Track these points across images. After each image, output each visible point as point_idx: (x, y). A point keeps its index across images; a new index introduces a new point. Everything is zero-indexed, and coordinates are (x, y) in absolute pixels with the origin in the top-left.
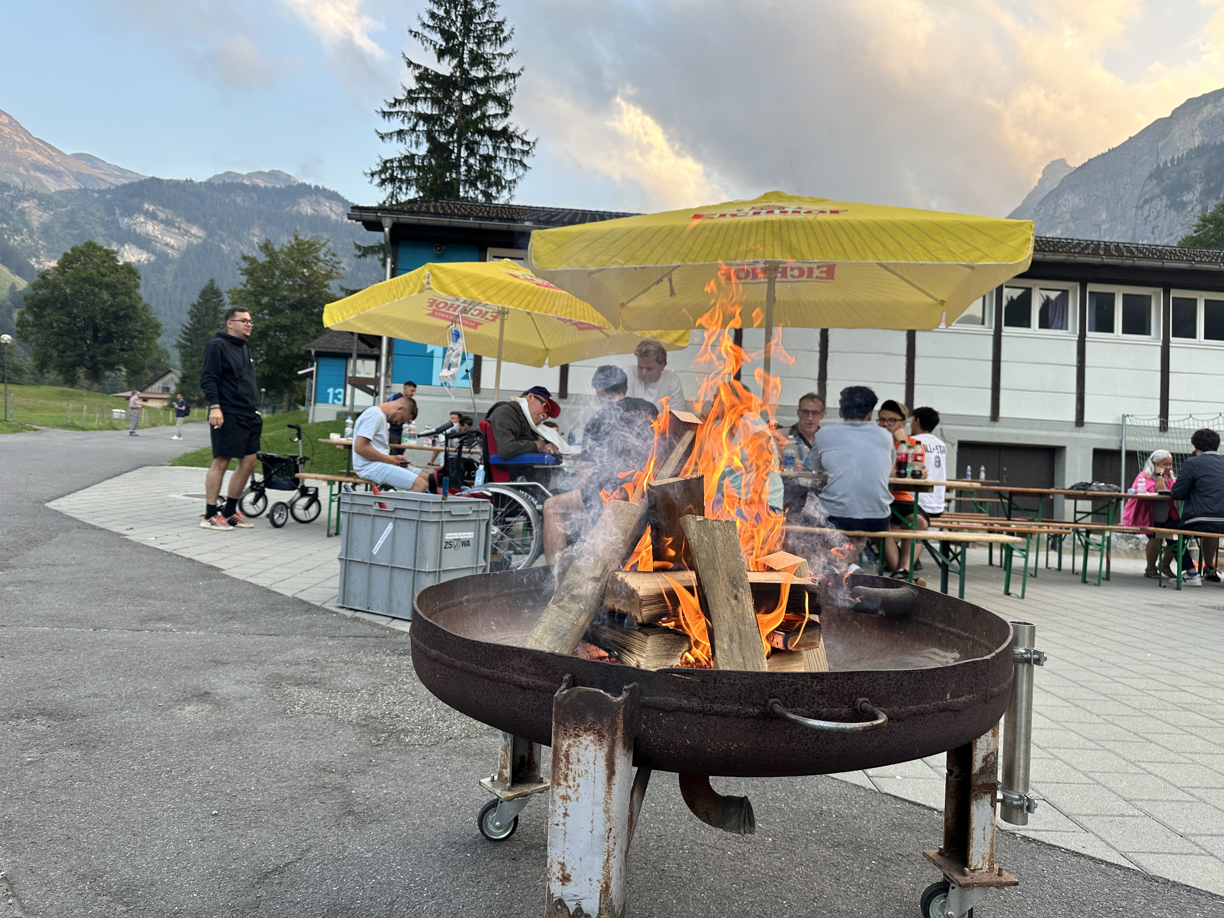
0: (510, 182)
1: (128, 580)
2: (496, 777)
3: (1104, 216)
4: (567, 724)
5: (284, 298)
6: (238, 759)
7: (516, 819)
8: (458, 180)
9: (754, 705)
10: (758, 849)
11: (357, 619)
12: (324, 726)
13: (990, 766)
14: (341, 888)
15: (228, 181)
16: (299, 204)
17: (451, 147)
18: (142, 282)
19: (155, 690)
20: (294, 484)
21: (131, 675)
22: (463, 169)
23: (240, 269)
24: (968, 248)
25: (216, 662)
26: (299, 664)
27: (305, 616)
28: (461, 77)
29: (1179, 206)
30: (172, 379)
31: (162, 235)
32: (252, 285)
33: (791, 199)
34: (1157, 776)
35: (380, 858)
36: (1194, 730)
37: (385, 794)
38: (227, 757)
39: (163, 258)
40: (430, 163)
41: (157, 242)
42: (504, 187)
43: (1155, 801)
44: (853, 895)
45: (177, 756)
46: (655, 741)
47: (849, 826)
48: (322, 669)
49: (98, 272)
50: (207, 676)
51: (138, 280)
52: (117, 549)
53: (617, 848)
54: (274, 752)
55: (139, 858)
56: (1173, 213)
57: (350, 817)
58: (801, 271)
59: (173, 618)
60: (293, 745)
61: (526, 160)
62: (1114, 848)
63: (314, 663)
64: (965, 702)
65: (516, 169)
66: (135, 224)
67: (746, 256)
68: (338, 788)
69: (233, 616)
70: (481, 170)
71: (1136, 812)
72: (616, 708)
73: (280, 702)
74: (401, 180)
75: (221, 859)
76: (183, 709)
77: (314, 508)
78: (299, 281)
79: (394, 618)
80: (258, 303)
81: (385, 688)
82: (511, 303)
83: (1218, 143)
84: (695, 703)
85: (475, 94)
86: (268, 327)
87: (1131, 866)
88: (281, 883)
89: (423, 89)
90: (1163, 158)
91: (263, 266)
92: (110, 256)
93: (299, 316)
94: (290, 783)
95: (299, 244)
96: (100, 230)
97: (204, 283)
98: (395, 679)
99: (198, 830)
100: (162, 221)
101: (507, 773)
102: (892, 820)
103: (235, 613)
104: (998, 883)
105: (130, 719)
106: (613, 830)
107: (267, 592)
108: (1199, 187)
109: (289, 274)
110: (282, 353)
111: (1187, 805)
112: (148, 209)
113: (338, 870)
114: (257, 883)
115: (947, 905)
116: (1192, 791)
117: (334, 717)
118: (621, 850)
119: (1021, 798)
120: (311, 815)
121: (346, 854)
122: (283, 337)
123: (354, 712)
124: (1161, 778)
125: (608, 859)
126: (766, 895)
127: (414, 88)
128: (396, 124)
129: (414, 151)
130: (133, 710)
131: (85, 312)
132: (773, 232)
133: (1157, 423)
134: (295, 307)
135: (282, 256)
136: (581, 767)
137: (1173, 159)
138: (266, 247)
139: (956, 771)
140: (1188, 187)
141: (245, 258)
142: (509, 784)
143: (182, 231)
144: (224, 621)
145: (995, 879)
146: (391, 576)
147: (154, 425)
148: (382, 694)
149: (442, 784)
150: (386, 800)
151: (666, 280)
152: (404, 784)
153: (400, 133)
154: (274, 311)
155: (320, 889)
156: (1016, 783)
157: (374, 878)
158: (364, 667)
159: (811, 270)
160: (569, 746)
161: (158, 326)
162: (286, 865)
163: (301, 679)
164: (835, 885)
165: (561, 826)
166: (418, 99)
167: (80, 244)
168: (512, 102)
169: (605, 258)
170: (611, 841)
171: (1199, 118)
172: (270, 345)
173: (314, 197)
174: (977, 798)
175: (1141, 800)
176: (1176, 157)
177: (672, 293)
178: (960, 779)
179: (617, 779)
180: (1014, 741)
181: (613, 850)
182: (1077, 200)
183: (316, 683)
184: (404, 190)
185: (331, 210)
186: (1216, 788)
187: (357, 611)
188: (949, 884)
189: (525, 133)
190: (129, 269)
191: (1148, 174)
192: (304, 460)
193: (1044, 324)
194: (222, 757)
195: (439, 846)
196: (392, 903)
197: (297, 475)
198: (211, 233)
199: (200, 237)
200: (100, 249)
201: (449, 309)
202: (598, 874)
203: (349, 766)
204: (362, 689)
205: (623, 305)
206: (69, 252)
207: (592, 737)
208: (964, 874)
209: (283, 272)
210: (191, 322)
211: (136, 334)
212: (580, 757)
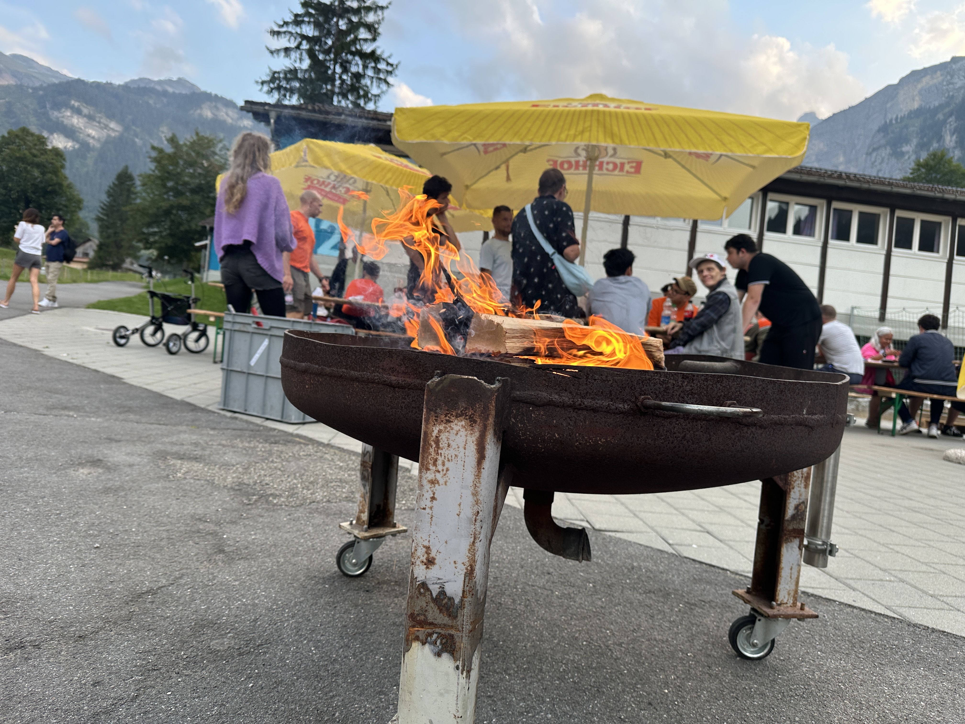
0: (375, 96)
1: (39, 380)
2: (354, 522)
3: (841, 159)
4: (438, 411)
5: (186, 184)
6: (122, 508)
7: (371, 558)
8: (333, 93)
9: (624, 401)
10: (581, 591)
11: (236, 418)
12: (202, 488)
13: (799, 515)
14: (208, 608)
15: (142, 85)
16: (201, 108)
17: (328, 65)
18: (67, 164)
19: (53, 456)
20: (187, 320)
21: (32, 445)
22: (338, 82)
23: (150, 157)
24: (755, 142)
25: (110, 440)
26: (183, 444)
27: (190, 414)
28: (339, 5)
29: (898, 155)
30: (91, 246)
31: (85, 127)
32: (159, 171)
33: (613, 100)
34: (903, 554)
35: (246, 586)
36: (925, 525)
37: (254, 539)
38: (113, 506)
39: (85, 147)
40: (311, 76)
41: (80, 133)
42: (370, 100)
43: (906, 571)
44: (666, 629)
45: (67, 503)
46: (524, 434)
47: (657, 579)
48: (203, 449)
49: (31, 153)
50: (101, 448)
51: (64, 162)
52: (33, 360)
53: (483, 531)
54: (156, 504)
55: (22, 577)
56: (893, 160)
57: (221, 555)
58: (615, 165)
59: (76, 409)
60: (173, 500)
61: (390, 79)
62: (879, 603)
63: (196, 444)
64: (818, 420)
65: (381, 86)
66: (63, 117)
67: (574, 140)
68: (211, 534)
69: (130, 410)
70: (352, 85)
71: (892, 579)
72: (489, 394)
73: (164, 470)
74: (286, 89)
75: (100, 581)
76: (77, 471)
77: (203, 341)
78: (199, 171)
79: (267, 419)
80: (164, 186)
81: (258, 465)
82: (374, 179)
83: (932, 107)
84: (566, 398)
85: (350, 21)
86: (172, 207)
87: (895, 616)
88: (153, 602)
89: (308, 14)
90: (889, 116)
91: (169, 156)
92: (42, 141)
93: (197, 198)
94: (168, 527)
95: (199, 140)
96: (33, 119)
97: (119, 169)
98: (266, 459)
99: (80, 559)
100: (85, 116)
101: (365, 517)
102: (693, 576)
103: (130, 408)
104: (801, 615)
105: (28, 475)
106: (481, 513)
107: (161, 396)
108: (915, 141)
109: (192, 164)
110: (182, 228)
111: (931, 575)
112: (74, 105)
113: (206, 594)
114: (131, 601)
115: (753, 635)
116: (934, 565)
117: (211, 483)
118: (486, 536)
119: (824, 543)
120: (185, 552)
121: (215, 582)
122: (184, 215)
123: (229, 479)
124: (907, 556)
125: (474, 542)
126: (592, 626)
127: (299, 13)
128: (283, 42)
129: (297, 65)
130: (32, 468)
131: (19, 186)
132: (598, 120)
133: (877, 314)
134: (194, 191)
135: (185, 149)
136: (451, 452)
137: (897, 118)
138: (172, 140)
139: (767, 520)
140: (907, 141)
141: (153, 148)
142: (366, 526)
143: (102, 125)
144: (120, 413)
145: (799, 612)
146: (266, 384)
147: (74, 281)
148: (255, 469)
149: (305, 534)
150: (254, 543)
151: (503, 167)
152: (271, 532)
153: (287, 50)
154: (178, 193)
155: (189, 607)
156: (819, 530)
157: (239, 600)
158: (240, 450)
159: (622, 165)
160: (440, 431)
161: (80, 201)
162: (160, 588)
163: (184, 454)
164: (650, 621)
165: (428, 510)
166: (303, 22)
167: (15, 129)
168: (380, 30)
169: (456, 134)
170: (478, 524)
171: (919, 86)
172: (172, 221)
173: (214, 104)
174: (787, 541)
175: (895, 570)
176: (899, 116)
177: (508, 179)
178: (769, 528)
179: (486, 464)
180: (821, 494)
181: (480, 533)
182: (821, 146)
183: (197, 458)
184: (288, 97)
185: (227, 114)
186: (952, 564)
187: (235, 412)
188: (756, 618)
189: (389, 57)
190: (57, 153)
191: (876, 128)
192: (196, 300)
193: (797, 231)
194: (108, 506)
195: (301, 579)
196: (256, 620)
197: (189, 311)
198: (127, 129)
199: (117, 131)
200: (32, 135)
201: (321, 185)
202: (463, 557)
203: (222, 518)
204: (237, 464)
205: (467, 187)
206: (6, 135)
207: (463, 423)
208: (772, 607)
209: (186, 162)
210: (108, 200)
211: (61, 207)
212: (451, 442)
